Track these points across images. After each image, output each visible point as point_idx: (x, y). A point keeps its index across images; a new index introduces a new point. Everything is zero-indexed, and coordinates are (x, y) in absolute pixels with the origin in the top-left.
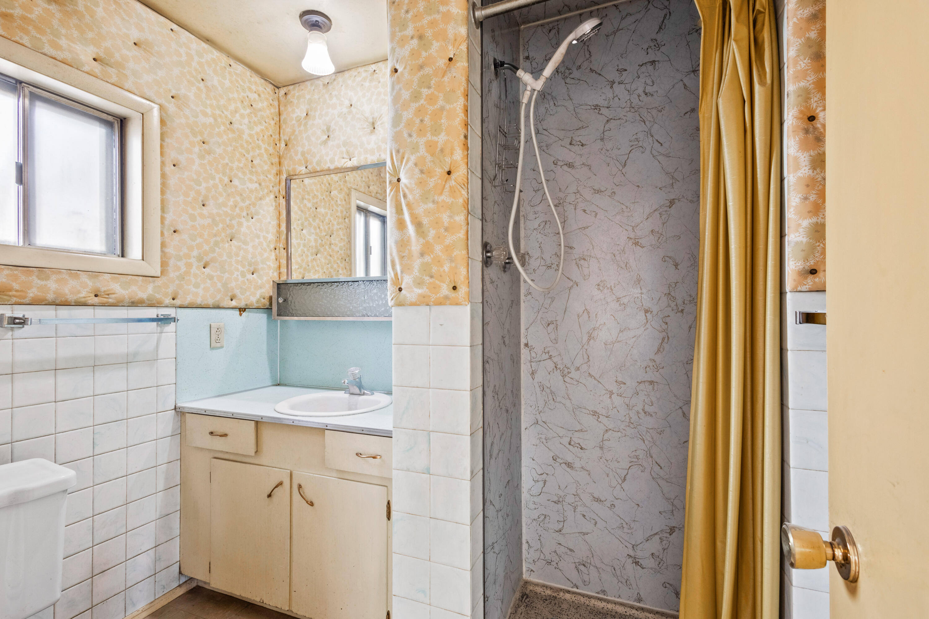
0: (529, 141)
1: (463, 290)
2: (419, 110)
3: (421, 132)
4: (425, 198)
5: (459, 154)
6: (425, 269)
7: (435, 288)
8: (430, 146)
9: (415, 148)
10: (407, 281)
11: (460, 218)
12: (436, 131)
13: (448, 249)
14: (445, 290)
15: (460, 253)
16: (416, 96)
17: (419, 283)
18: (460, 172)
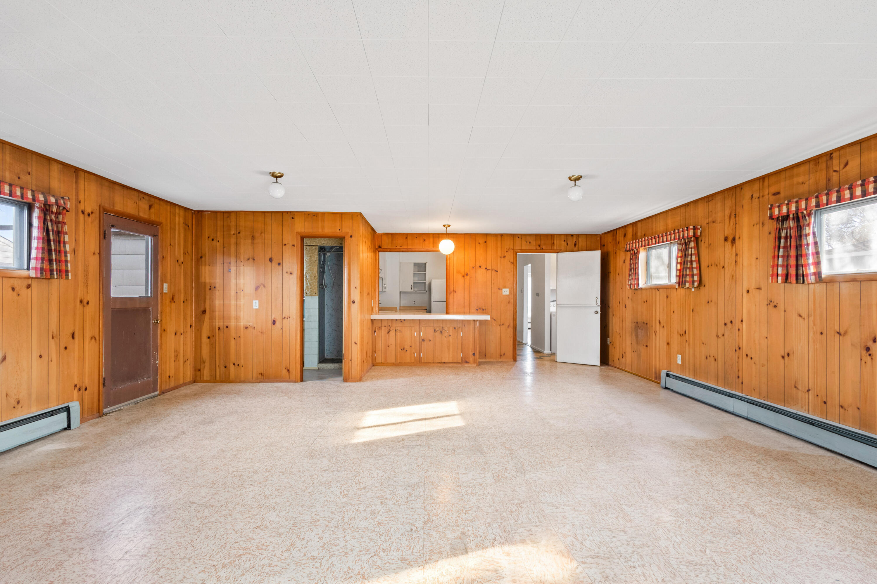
0: (327, 263)
1: (317, 294)
2: (310, 268)
3: (311, 271)
4: (311, 280)
5: (317, 275)
6: (311, 291)
7: (313, 294)
8: (312, 273)
9: (310, 273)
10: (308, 292)
11: (317, 284)
12: (313, 271)
13: (315, 288)
14: (314, 294)
15: (317, 289)
16: (310, 265)
17: (310, 293)
18: (317, 277)
